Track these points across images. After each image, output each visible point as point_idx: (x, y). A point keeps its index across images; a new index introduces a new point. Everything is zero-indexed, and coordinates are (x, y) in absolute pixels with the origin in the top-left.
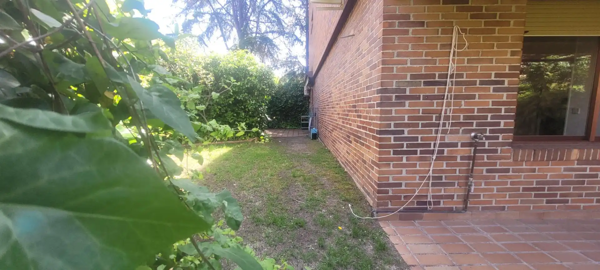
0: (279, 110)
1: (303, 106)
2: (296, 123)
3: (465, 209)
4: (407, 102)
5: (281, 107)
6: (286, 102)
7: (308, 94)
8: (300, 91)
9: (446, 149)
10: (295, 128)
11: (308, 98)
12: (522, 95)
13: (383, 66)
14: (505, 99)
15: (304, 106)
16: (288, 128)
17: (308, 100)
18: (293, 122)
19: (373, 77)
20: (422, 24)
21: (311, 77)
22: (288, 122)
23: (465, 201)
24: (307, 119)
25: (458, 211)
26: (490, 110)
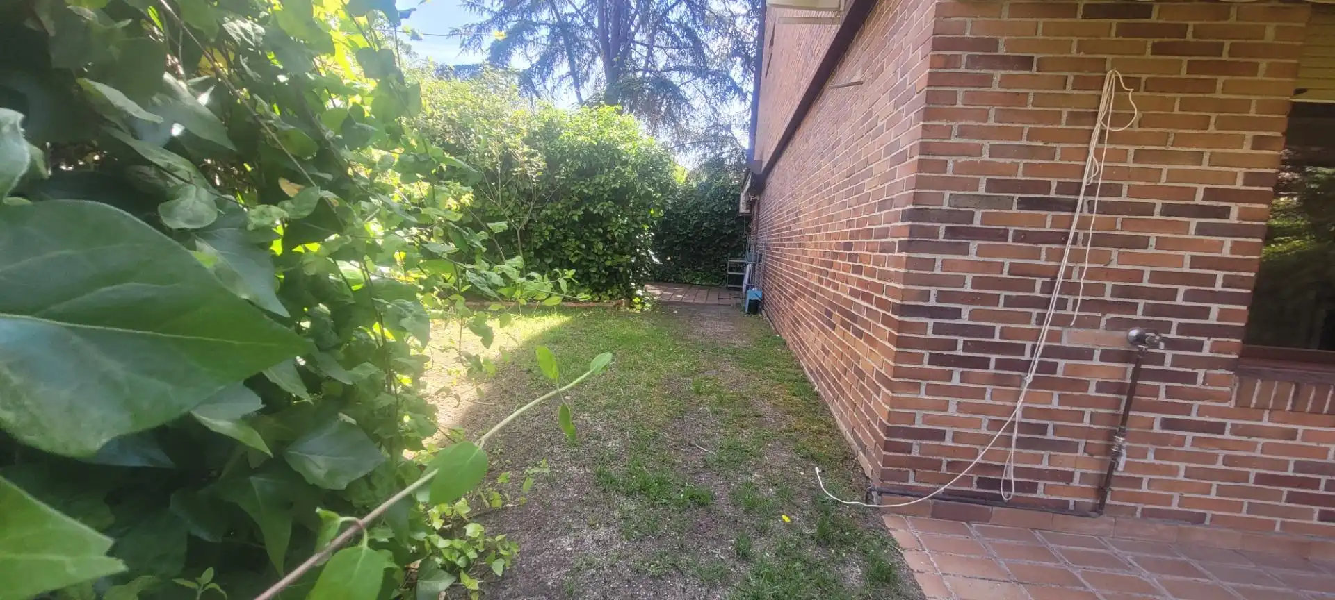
0: (680, 242)
1: (732, 237)
2: (716, 274)
3: (1099, 508)
4: (974, 245)
5: (687, 235)
6: (698, 226)
7: (748, 211)
8: (730, 203)
9: (1062, 363)
10: (713, 285)
11: (748, 218)
12: (1281, 248)
13: (923, 157)
14: (1226, 253)
15: (736, 236)
16: (698, 282)
17: (747, 225)
18: (710, 272)
19: (897, 180)
20: (1026, 63)
21: (758, 173)
22: (699, 271)
23: (1101, 492)
24: (741, 268)
25: (1080, 512)
26: (1184, 278)
